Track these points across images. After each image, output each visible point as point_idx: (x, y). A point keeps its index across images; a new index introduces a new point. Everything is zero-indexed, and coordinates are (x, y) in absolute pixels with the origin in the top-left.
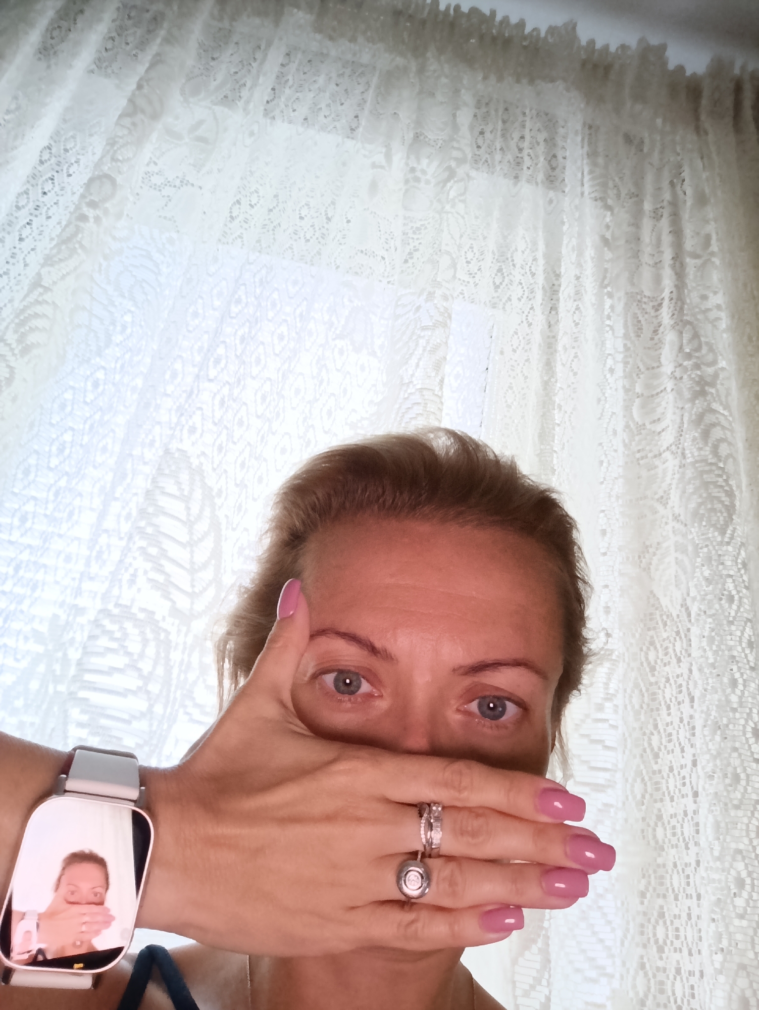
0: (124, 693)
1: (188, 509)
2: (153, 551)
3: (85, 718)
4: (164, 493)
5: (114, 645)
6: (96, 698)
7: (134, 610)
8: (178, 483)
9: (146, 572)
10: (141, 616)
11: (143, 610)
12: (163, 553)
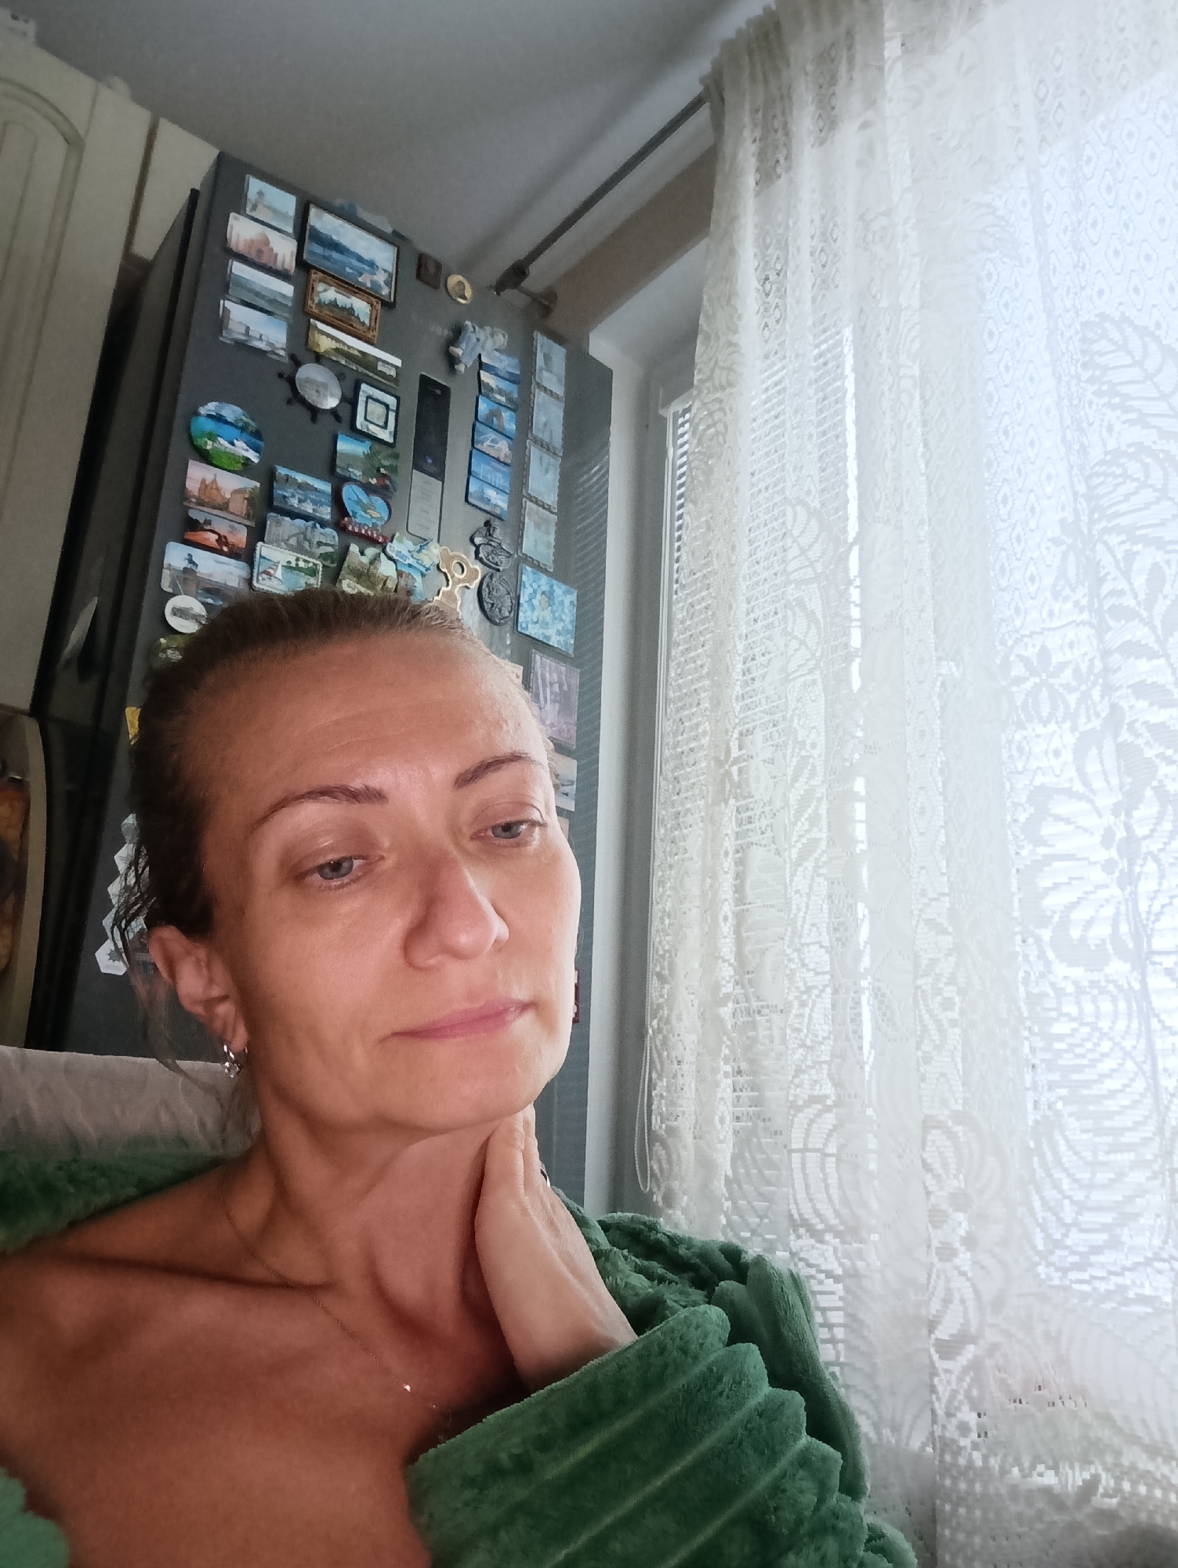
0: (1147, 506)
1: (1130, 353)
2: (1117, 400)
3: (1123, 537)
4: (1102, 354)
5: (1120, 480)
6: (1125, 521)
7: (1123, 448)
8: (1111, 340)
9: (1118, 418)
10: (1131, 450)
11: (1129, 446)
12: (1126, 397)
